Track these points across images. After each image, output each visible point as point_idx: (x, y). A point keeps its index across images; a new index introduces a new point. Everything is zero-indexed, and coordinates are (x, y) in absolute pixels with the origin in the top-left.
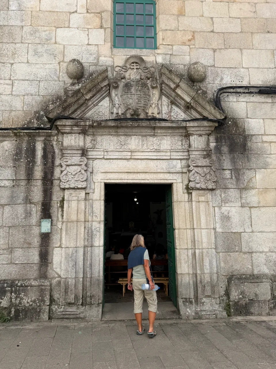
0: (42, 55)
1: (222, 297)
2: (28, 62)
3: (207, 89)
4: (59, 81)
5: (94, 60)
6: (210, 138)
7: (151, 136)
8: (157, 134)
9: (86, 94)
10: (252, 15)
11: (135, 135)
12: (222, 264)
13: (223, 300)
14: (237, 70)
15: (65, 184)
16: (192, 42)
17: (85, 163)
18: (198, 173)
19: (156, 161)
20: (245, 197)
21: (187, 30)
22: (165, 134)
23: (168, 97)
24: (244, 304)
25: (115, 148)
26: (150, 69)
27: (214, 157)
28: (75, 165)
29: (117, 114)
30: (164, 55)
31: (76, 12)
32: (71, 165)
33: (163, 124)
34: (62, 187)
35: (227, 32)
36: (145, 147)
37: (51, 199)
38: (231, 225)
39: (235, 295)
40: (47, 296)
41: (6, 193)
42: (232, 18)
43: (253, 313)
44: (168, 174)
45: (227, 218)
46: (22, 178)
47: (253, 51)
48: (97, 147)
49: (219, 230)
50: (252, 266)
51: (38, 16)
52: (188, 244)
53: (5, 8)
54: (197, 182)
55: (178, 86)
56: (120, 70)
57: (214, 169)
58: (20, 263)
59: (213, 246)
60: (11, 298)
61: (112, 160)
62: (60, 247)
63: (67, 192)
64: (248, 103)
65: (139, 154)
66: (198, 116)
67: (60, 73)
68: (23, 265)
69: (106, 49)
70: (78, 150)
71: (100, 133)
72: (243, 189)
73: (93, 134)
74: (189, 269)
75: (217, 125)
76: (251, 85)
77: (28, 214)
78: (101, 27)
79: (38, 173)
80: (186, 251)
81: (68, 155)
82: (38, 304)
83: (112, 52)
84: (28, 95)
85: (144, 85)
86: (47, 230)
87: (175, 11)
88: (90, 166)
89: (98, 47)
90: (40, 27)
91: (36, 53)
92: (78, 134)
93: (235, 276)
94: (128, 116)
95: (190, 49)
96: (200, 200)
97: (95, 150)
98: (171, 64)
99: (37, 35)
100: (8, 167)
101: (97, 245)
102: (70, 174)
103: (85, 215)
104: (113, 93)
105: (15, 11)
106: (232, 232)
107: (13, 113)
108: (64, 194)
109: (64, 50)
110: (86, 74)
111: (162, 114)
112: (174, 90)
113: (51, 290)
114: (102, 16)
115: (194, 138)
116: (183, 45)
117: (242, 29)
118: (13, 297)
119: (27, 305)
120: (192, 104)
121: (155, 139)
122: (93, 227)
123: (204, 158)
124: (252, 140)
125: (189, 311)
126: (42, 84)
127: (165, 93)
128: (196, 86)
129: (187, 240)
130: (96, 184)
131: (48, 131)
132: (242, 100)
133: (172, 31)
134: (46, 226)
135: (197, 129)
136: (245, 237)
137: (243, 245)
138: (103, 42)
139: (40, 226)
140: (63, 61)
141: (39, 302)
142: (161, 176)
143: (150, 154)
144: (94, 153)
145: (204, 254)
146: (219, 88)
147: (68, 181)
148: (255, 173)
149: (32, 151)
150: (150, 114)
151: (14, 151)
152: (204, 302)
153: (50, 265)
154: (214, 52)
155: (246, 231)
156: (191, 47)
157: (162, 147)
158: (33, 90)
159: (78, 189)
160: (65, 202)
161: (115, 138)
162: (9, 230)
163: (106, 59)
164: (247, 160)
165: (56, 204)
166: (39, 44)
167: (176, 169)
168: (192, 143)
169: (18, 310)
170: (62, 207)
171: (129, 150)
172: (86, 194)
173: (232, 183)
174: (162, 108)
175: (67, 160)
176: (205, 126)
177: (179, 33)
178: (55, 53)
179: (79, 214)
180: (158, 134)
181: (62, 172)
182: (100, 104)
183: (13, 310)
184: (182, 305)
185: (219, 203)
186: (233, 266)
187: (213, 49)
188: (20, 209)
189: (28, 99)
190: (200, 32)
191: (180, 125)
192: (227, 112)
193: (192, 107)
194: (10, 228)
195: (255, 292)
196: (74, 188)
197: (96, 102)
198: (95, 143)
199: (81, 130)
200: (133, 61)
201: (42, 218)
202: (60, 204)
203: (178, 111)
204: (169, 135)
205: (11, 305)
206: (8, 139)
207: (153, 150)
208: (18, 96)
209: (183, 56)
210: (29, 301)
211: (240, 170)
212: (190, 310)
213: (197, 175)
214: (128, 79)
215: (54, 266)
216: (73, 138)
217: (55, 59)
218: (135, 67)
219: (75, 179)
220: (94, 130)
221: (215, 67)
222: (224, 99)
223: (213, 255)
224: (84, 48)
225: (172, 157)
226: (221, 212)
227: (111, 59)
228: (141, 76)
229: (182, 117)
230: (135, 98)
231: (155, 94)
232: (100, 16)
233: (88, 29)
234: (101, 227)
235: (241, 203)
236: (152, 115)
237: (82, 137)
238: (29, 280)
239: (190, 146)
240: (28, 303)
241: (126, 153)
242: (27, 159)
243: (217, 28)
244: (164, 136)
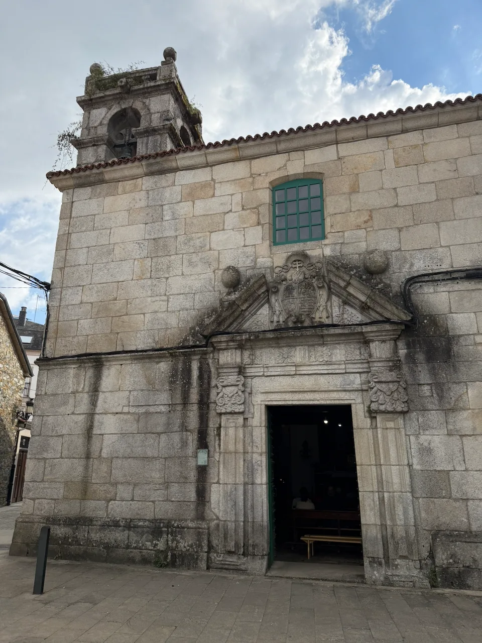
0: (197, 265)
1: (425, 560)
2: (183, 274)
3: (391, 281)
4: (215, 291)
5: (251, 263)
6: (398, 343)
7: (319, 345)
8: (327, 342)
9: (242, 304)
10: (452, 174)
11: (299, 345)
12: (423, 515)
13: (426, 564)
14: (433, 250)
15: (221, 408)
16: (369, 224)
17: (242, 382)
18: (381, 391)
19: (327, 376)
20: (452, 421)
21: (362, 210)
22: (337, 342)
23: (339, 296)
24: (456, 572)
25: (277, 362)
26: (316, 264)
27: (405, 369)
28: (232, 385)
29: (278, 322)
30: (333, 246)
31: (231, 211)
32: (228, 386)
33: (332, 331)
34: (219, 411)
35: (416, 204)
36: (313, 359)
37: (207, 426)
38: (434, 460)
39: (442, 558)
40: (205, 541)
41: (162, 420)
42: (424, 183)
43: (471, 587)
44: (344, 393)
45: (427, 451)
46: (178, 402)
47: (455, 222)
48: (256, 362)
49: (416, 467)
50: (468, 519)
51: (192, 223)
52: (374, 485)
53: (160, 219)
54: (381, 402)
55: (349, 284)
56: (281, 271)
57: (403, 385)
58: (176, 500)
59: (408, 489)
60: (167, 541)
61: (273, 378)
62: (218, 483)
63: (224, 418)
64: (451, 293)
65: (305, 368)
66: (380, 319)
67: (215, 283)
68: (179, 503)
69: (264, 248)
70: (235, 367)
71: (259, 346)
72: (450, 410)
73: (251, 348)
74: (375, 518)
75: (403, 327)
76: (454, 269)
77: (184, 444)
78: (259, 224)
79: (194, 396)
80: (371, 494)
81: (224, 374)
82: (195, 550)
83: (271, 250)
84: (183, 310)
85: (309, 286)
86: (203, 462)
87: (346, 188)
88: (249, 386)
89: (255, 247)
90: (193, 235)
91: (190, 263)
92: (235, 350)
93: (442, 532)
94: (291, 325)
95: (367, 232)
96: (388, 426)
97: (253, 366)
98: (342, 255)
99: (192, 243)
100: (164, 391)
101: (258, 483)
102: (226, 396)
103: (244, 445)
104: (273, 299)
105: (169, 221)
106: (435, 470)
107: (169, 332)
108: (221, 419)
109: (219, 256)
110: (243, 280)
111: (332, 318)
112: (345, 288)
113: (209, 534)
114: (259, 211)
115: (376, 345)
116: (357, 229)
117: (437, 196)
118: (169, 540)
119: (184, 550)
120: (369, 304)
121: (325, 349)
122: (253, 460)
123: (391, 370)
124: (459, 343)
125: (377, 575)
126: (197, 297)
127: (334, 292)
128: (376, 279)
129: (372, 480)
130: (256, 407)
131: (203, 349)
132: (442, 289)
133: (343, 214)
134: (202, 458)
135: (377, 334)
136: (456, 477)
137: (452, 488)
138: (261, 240)
139: (196, 457)
140: (218, 269)
141: (196, 548)
142: (335, 395)
143: (320, 367)
144: (253, 370)
145: (395, 498)
146: (407, 277)
147: (224, 405)
148: (467, 388)
149: (188, 371)
150: (317, 319)
151: (170, 372)
152: (398, 565)
153: (207, 504)
154: (400, 231)
155: (457, 469)
156: (368, 229)
157: (334, 358)
158: (188, 304)
159: (236, 413)
160: (222, 429)
161: (277, 350)
162: (165, 462)
163: (264, 260)
164: (454, 370)
165: (213, 432)
166: (194, 253)
167: (353, 386)
168: (373, 351)
169: (175, 555)
170: (219, 435)
171: (293, 364)
172: (244, 419)
173: (432, 403)
174: (332, 310)
175: (223, 380)
176: (387, 330)
177: (352, 215)
178: (210, 261)
179: (237, 443)
180: (329, 342)
181: (218, 394)
182: (258, 313)
183: (169, 554)
184: (368, 566)
185: (416, 431)
186: (439, 518)
187: (398, 228)
188: (176, 438)
189: (184, 314)
190: (380, 209)
191: (354, 330)
192: (420, 308)
193: (369, 307)
194: (166, 460)
195: (472, 556)
196: (230, 413)
197: (254, 311)
198: (254, 358)
199: (238, 345)
200: (294, 259)
201: (199, 449)
202: (217, 431)
203: (353, 312)
204: (343, 343)
205: (168, 548)
206: (164, 360)
207: (323, 363)
208: (174, 312)
209: (358, 243)
210: (186, 545)
211: (444, 384)
212: (378, 573)
213: (380, 393)
214: (290, 280)
215: (212, 506)
216: (230, 354)
217: (210, 267)
218: (298, 266)
219: (232, 402)
220: (252, 344)
221: (402, 251)
222: (416, 290)
223: (408, 501)
224: (240, 251)
225: (348, 371)
226: (419, 443)
227: (270, 259)
228: (305, 274)
229: (359, 320)
230: (298, 302)
231: (323, 295)
232: (257, 211)
233: (244, 228)
234: (263, 461)
235: (448, 430)
236: (319, 320)
237: (239, 352)
238: (186, 520)
239: (370, 356)
240: (185, 547)
241: (289, 367)
242: (183, 381)
243: (403, 200)
244: (337, 343)
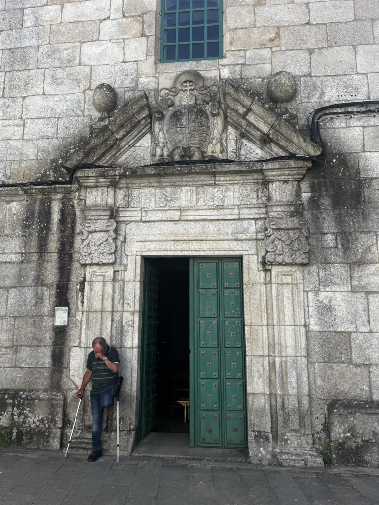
0: (63, 83)
1: (318, 433)
2: (44, 94)
3: (298, 111)
4: (84, 116)
5: (131, 83)
6: (301, 185)
7: (210, 185)
8: (219, 183)
9: (117, 131)
11: (186, 186)
12: (319, 382)
13: (320, 439)
14: (347, 78)
15: (86, 258)
16: (276, 42)
17: (114, 227)
18: (279, 239)
19: (217, 223)
20: (358, 276)
21: (269, 26)
22: (231, 182)
23: (236, 128)
24: (354, 447)
25: (158, 205)
26: (211, 88)
27: (308, 215)
28: (101, 231)
29: (162, 155)
30: (232, 66)
32: (95, 232)
33: (227, 167)
34: (83, 262)
35: (331, 23)
36: (201, 202)
37: (68, 279)
38: (335, 319)
39: (338, 431)
40: (60, 415)
41: (12, 271)
43: (368, 463)
44: (236, 243)
45: (327, 309)
46: (33, 251)
47: (374, 46)
48: (132, 205)
49: (314, 328)
50: (370, 386)
51: (59, 30)
52: (264, 348)
53: (19, 26)
54: (277, 252)
55: (249, 110)
56: (167, 95)
57: (305, 233)
58: (26, 366)
59: (304, 353)
60: (13, 415)
61: (152, 224)
62: (79, 346)
63: (89, 270)
64: (365, 129)
65: (192, 213)
66: (282, 153)
67: (85, 105)
68: (30, 370)
69: (148, 65)
70: (105, 210)
71: (137, 185)
72: (355, 263)
73: (127, 187)
74: (264, 386)
75: (310, 165)
76: (371, 100)
77: (39, 300)
78: (143, 35)
79: (53, 244)
80: (261, 358)
81: (92, 218)
82: (47, 425)
83: (156, 69)
84: (43, 138)
85: (202, 112)
86: (62, 322)
88: (123, 233)
89: (137, 64)
90: (60, 45)
91: (54, 80)
92: (106, 188)
93: (340, 402)
94: (177, 158)
95: (273, 52)
96: (284, 281)
97: (128, 209)
98: (242, 79)
99: (57, 55)
100: (16, 237)
101: (128, 346)
102: (93, 244)
103: (113, 302)
104: (157, 126)
105: (30, 28)
106: (335, 332)
107: (24, 164)
108: (85, 271)
109: (91, 73)
110: (121, 104)
111: (227, 153)
112: (244, 116)
113: (65, 406)
114: (143, 20)
115: (276, 186)
116: (262, 48)
117: (355, 16)
118: (15, 414)
119: (33, 426)
120: (271, 136)
121: (216, 190)
122: (124, 319)
123: (291, 216)
124: (371, 187)
125: (263, 452)
126: (61, 122)
127: (231, 121)
128: (280, 108)
129: (263, 342)
130: (129, 258)
131: (66, 186)
132: (355, 124)
133: (245, 30)
134: (61, 317)
135: (279, 173)
136: (358, 339)
137: (354, 352)
138: (145, 56)
139: (54, 316)
140: (89, 89)
141: (48, 423)
142: (225, 244)
143: (208, 212)
144: (128, 214)
145: (289, 364)
146: (317, 108)
147: (90, 254)
148: (377, 239)
149: (46, 214)
150: (209, 153)
151: (24, 214)
152: (287, 440)
153: (65, 370)
154: (311, 53)
155: (360, 330)
156: (274, 49)
157: (226, 201)
158: (49, 131)
159: (104, 264)
160: (86, 284)
161: (158, 191)
162: (15, 321)
163: (147, 80)
164: (363, 218)
165: (75, 287)
166: (59, 67)
167: (247, 234)
168: (273, 193)
169: (21, 431)
170: (82, 290)
171: (177, 208)
172: (115, 272)
173: (336, 255)
174: (227, 144)
175: (90, 225)
176: (291, 168)
177: (256, 31)
178: (79, 78)
179: (104, 300)
180: (221, 183)
181: (83, 241)
182: (137, 145)
183: (15, 431)
184: (253, 441)
185: (315, 286)
186: (336, 385)
187: (309, 50)
188: (29, 293)
189: (43, 144)
190: (289, 26)
191: (253, 167)
192: (329, 145)
193: (271, 140)
194: (15, 319)
195: (372, 429)
196: (98, 264)
197: (131, 142)
198: (130, 199)
199: (110, 182)
200: (184, 80)
201: (57, 306)
202: (81, 286)
203: (251, 147)
204: (237, 184)
205: (13, 423)
206: (16, 198)
207: (213, 207)
208: (31, 140)
209: (262, 65)
210: (35, 420)
211: (350, 233)
212: (264, 450)
213: (278, 242)
214: (178, 106)
215: (71, 373)
216: (99, 193)
217: (79, 86)
218: (188, 88)
219: (100, 251)
220: (128, 181)
221: (312, 76)
222: (325, 124)
223: (303, 366)
224: (117, 67)
225: (242, 217)
226: (319, 300)
227: (155, 80)
228: (196, 99)
229: (259, 156)
230: (187, 132)
231: (217, 123)
232: (141, 20)
233: (124, 40)
234: (135, 320)
235: (352, 286)
236: (211, 154)
237: (111, 192)
238: (38, 390)
239: (269, 199)
240: (34, 422)
241: (172, 211)
242: (40, 225)
243: (315, 18)
244: (230, 184)
